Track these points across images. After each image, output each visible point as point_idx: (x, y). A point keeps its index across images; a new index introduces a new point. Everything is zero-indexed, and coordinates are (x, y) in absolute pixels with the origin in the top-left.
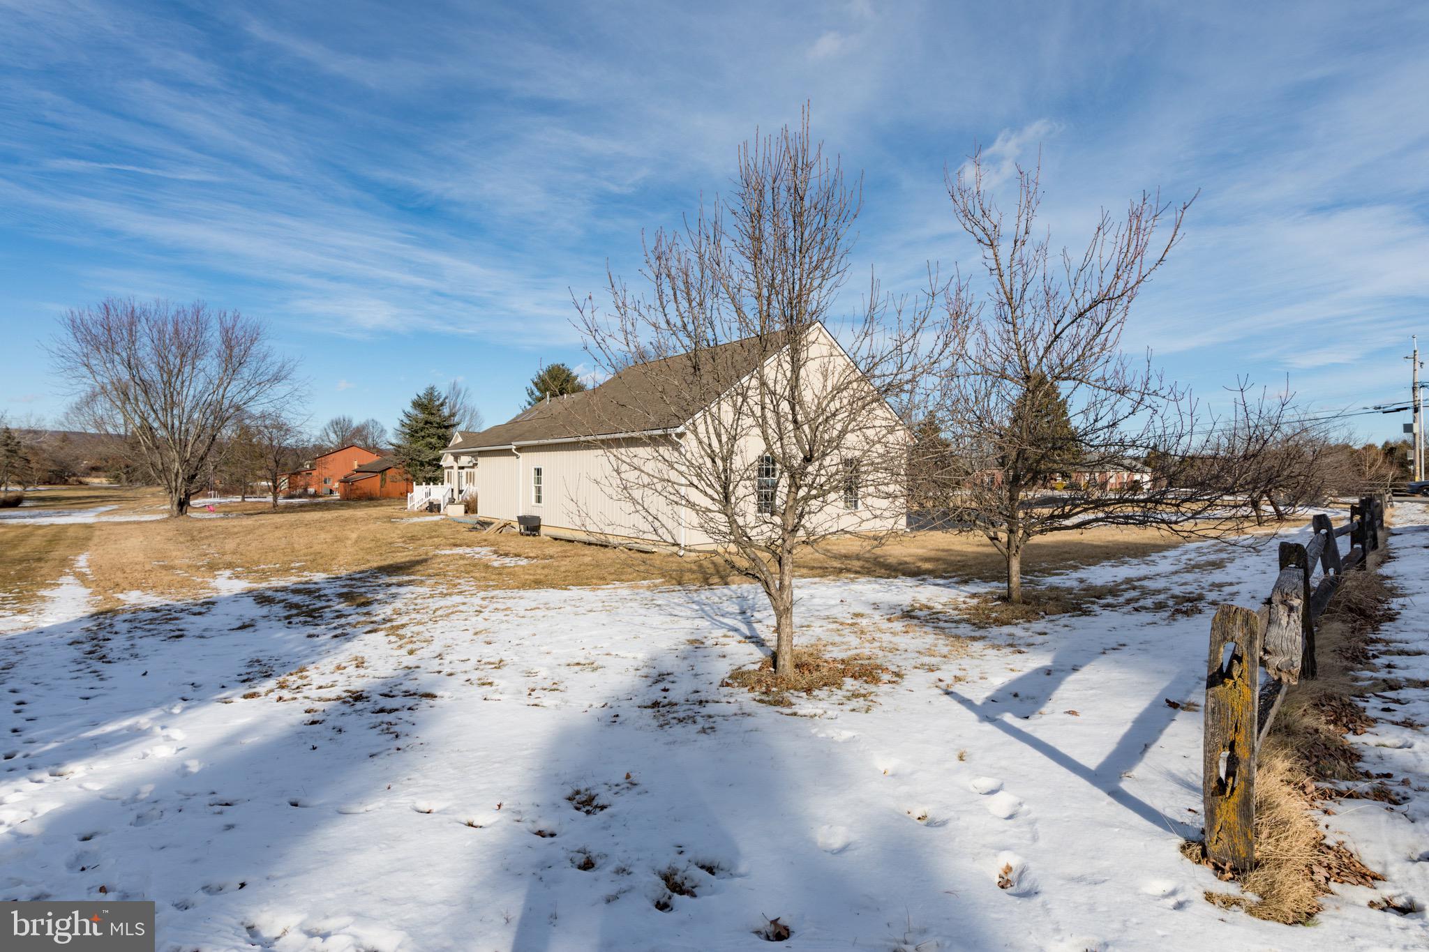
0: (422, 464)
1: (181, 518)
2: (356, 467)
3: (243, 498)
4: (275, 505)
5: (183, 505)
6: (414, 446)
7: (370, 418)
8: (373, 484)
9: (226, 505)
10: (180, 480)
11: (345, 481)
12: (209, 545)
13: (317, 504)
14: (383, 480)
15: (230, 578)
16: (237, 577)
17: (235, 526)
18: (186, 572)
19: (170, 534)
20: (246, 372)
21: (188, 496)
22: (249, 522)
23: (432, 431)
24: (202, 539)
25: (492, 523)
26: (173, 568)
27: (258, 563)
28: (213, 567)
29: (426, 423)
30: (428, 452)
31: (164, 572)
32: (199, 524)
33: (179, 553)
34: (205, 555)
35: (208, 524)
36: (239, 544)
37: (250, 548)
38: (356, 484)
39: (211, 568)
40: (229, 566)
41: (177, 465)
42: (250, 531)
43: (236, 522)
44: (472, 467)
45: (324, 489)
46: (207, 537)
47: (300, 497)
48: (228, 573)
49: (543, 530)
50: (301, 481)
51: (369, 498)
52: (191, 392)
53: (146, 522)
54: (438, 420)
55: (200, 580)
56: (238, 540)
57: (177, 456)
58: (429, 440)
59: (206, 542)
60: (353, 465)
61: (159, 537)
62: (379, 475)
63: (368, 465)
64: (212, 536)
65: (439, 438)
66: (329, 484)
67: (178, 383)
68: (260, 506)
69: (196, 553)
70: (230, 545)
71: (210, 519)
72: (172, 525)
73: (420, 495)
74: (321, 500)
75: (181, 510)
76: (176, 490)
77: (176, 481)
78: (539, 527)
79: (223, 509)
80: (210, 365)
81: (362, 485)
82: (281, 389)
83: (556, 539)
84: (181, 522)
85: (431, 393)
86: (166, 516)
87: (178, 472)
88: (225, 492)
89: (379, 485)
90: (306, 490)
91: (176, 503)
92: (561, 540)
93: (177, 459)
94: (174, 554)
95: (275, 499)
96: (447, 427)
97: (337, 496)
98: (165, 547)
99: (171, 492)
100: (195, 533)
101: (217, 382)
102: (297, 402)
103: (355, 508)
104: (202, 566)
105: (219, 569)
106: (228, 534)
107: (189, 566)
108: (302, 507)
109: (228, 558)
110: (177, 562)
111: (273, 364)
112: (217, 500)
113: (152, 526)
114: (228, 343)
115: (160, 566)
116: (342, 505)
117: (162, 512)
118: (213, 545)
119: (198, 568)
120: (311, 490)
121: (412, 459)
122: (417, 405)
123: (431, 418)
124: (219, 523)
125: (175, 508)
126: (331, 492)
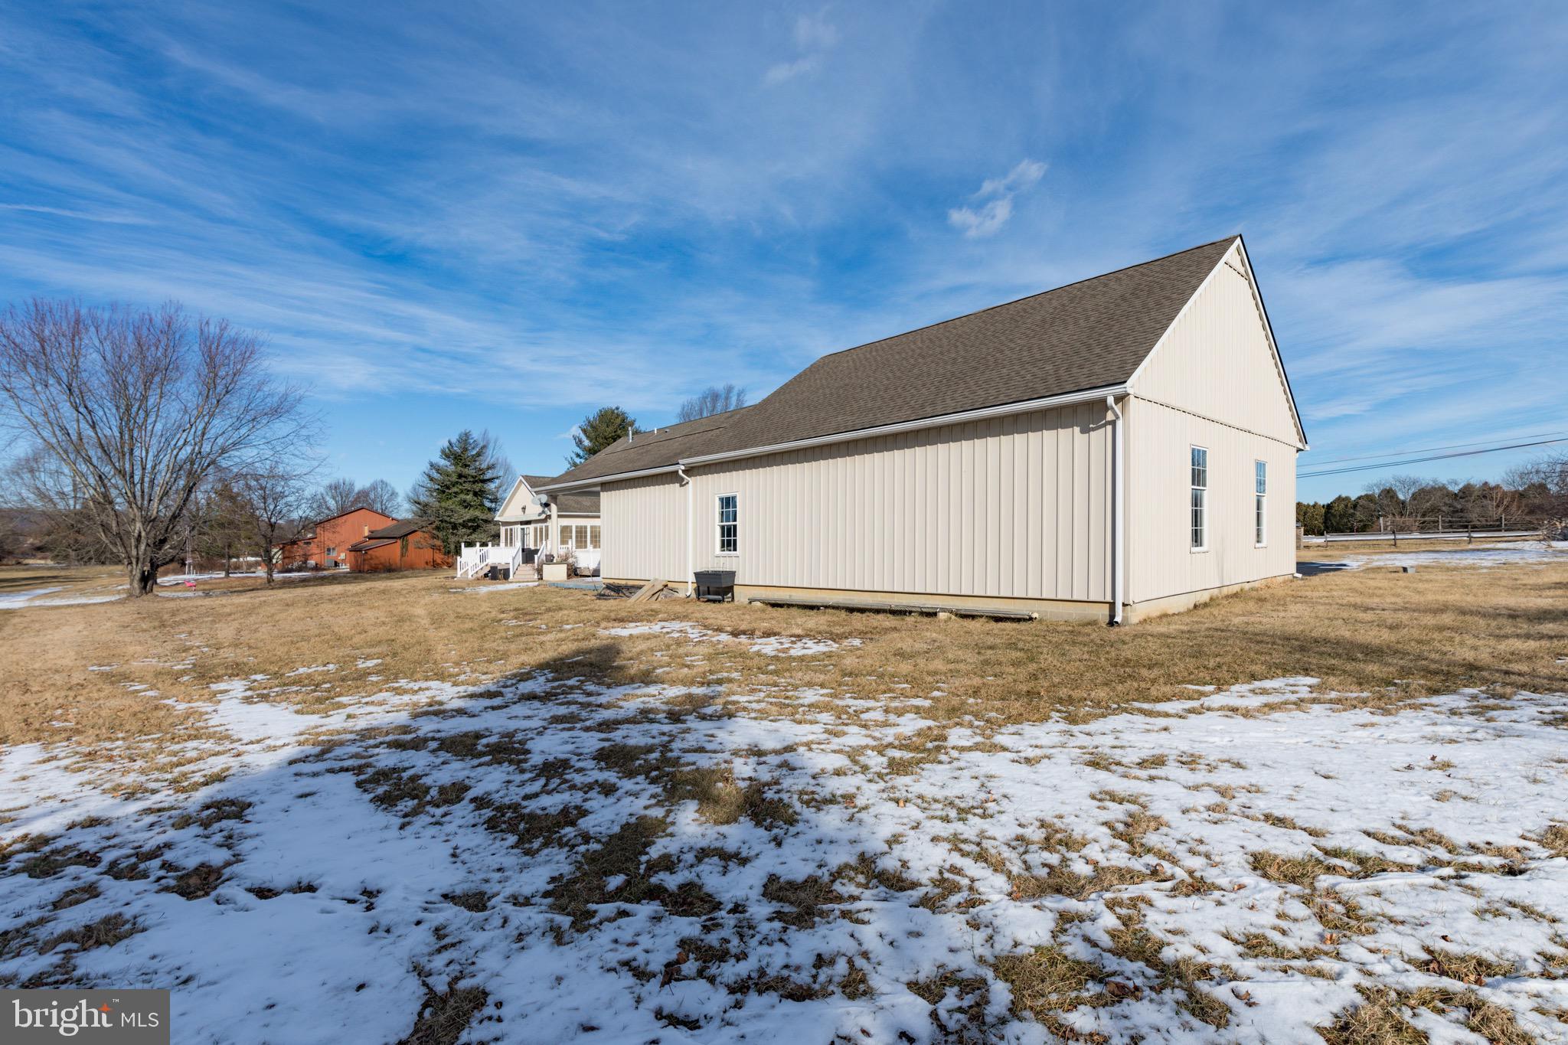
0: (455, 527)
1: (145, 597)
2: (366, 534)
3: (228, 573)
4: (270, 580)
5: (147, 580)
6: (443, 504)
7: (379, 479)
8: (392, 552)
9: (205, 582)
10: (143, 547)
11: (355, 549)
12: (190, 633)
13: (323, 578)
14: (405, 547)
15: (248, 700)
16: (264, 698)
17: (224, 606)
18: (153, 687)
19: (127, 619)
20: (236, 403)
21: (154, 567)
22: (244, 599)
23: (467, 486)
24: (177, 624)
25: (640, 587)
26: (126, 677)
27: (291, 664)
28: (204, 675)
29: (460, 476)
30: (463, 511)
31: (108, 689)
32: (171, 605)
33: (139, 648)
34: (186, 650)
35: (183, 604)
36: (239, 631)
37: (258, 635)
38: (370, 552)
39: (202, 676)
40: (237, 670)
41: (139, 525)
42: (251, 611)
43: (224, 600)
44: (544, 521)
45: (327, 561)
46: (184, 622)
47: (299, 570)
48: (238, 687)
49: (741, 595)
50: (298, 551)
51: (389, 570)
52: (159, 426)
53: (95, 604)
54: (472, 472)
55: (182, 707)
56: (236, 624)
57: (138, 514)
58: (463, 496)
59: (184, 628)
60: (363, 531)
61: (109, 624)
62: (399, 542)
63: (383, 530)
64: (192, 619)
65: (475, 494)
66: (333, 554)
67: (142, 414)
68: (250, 582)
69: (169, 646)
70: (225, 632)
71: (186, 599)
72: (131, 607)
73: (471, 560)
74: (325, 573)
75: (145, 587)
76: (138, 559)
77: (137, 547)
78: (730, 589)
79: (202, 587)
80: (186, 390)
81: (377, 554)
82: (281, 428)
83: (775, 605)
84: (147, 603)
85: (465, 439)
86: (125, 596)
87: (140, 535)
88: (201, 568)
89: (399, 553)
90: (305, 562)
91: (138, 576)
92: (789, 606)
93: (138, 519)
94: (131, 649)
95: (270, 573)
96: (484, 481)
97: (345, 568)
98: (117, 637)
99: (130, 563)
100: (166, 617)
101: (195, 412)
102: (303, 443)
103: (374, 580)
104: (184, 672)
105: (218, 678)
106: (218, 617)
107: (158, 674)
108: (304, 582)
109: (229, 654)
110: (135, 664)
111: (270, 395)
112: (193, 576)
113: (102, 609)
114: (212, 361)
115: (102, 674)
116: (356, 578)
117: (119, 592)
118: (196, 632)
119: (177, 676)
120: (312, 562)
121: (442, 521)
122: (449, 454)
123: (466, 471)
124: (199, 602)
125: (136, 584)
126: (336, 564)
